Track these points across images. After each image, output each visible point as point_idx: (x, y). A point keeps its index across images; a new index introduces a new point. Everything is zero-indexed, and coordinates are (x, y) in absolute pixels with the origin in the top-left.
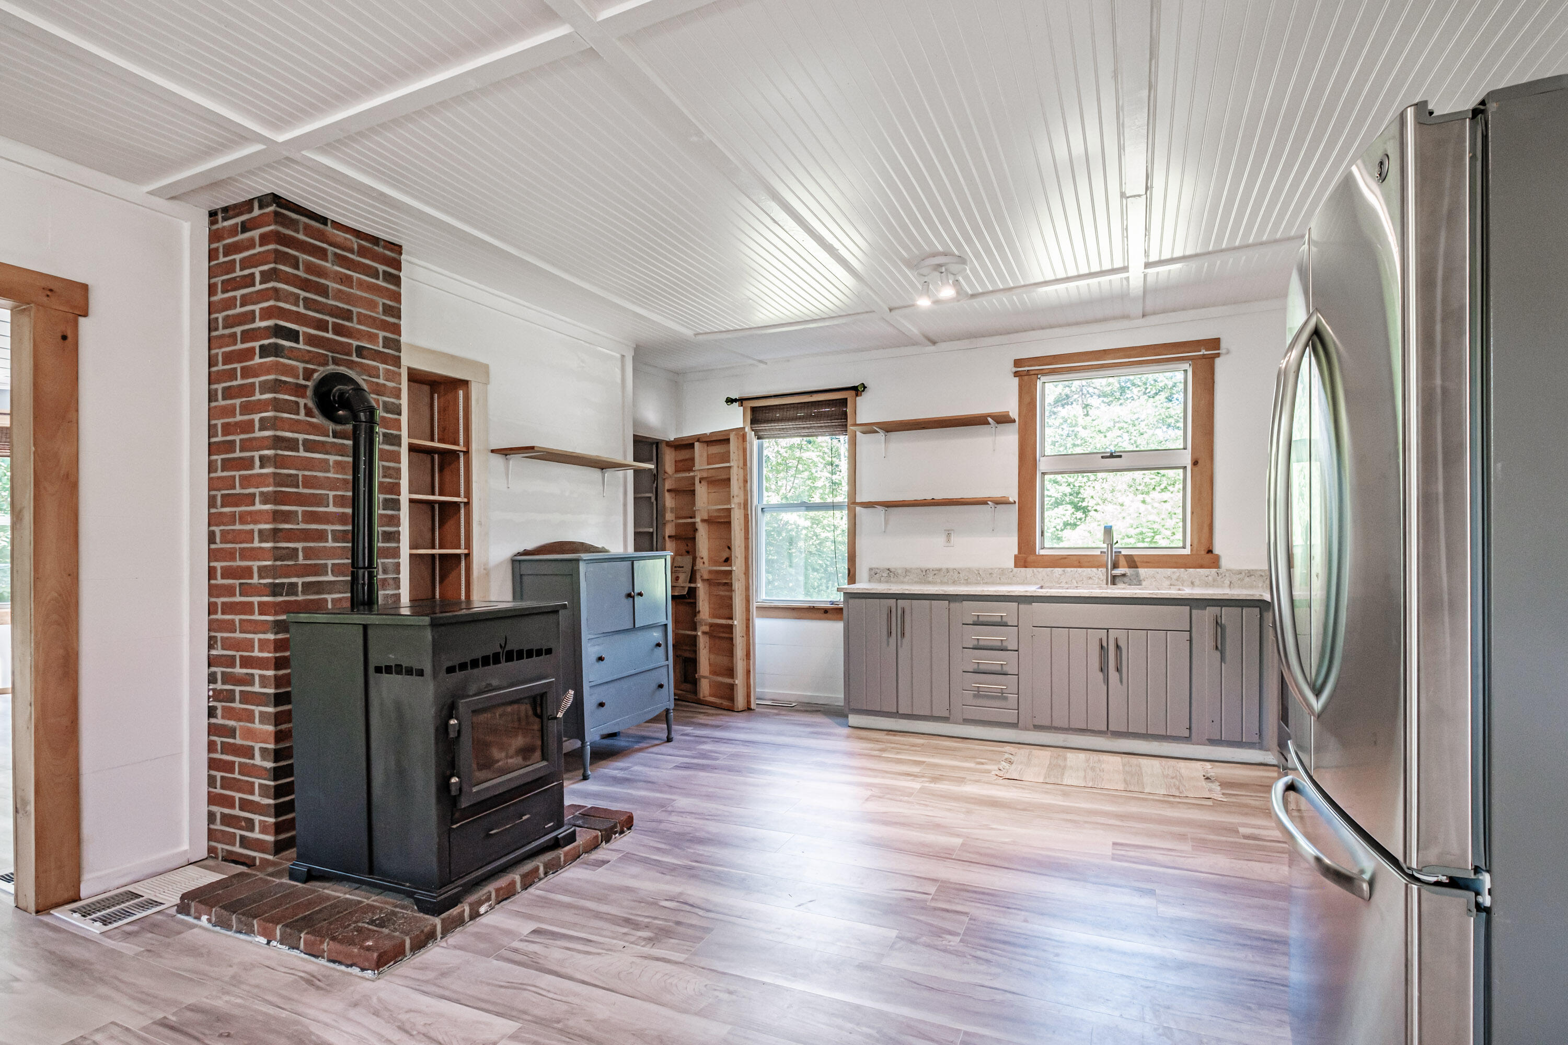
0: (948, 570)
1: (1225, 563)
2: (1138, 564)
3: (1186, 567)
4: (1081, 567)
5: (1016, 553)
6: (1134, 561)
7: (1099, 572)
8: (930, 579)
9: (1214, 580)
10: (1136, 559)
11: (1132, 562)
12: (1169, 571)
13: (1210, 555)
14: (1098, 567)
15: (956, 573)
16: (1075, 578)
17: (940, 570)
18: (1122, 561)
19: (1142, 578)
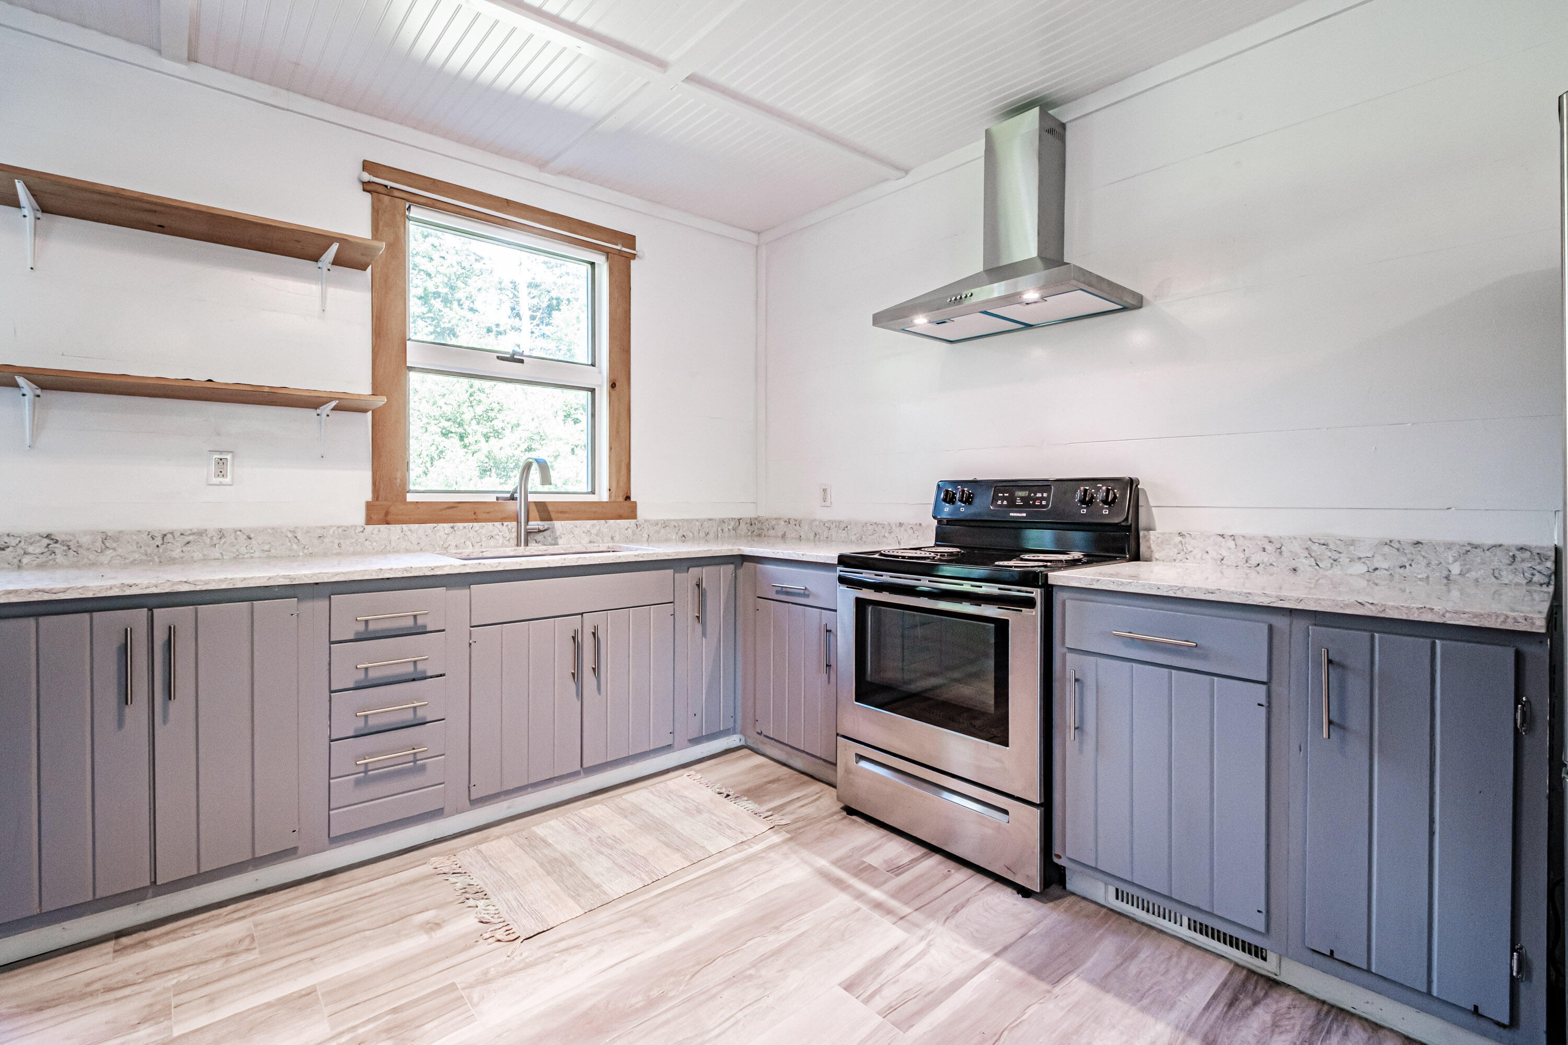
0: (222, 534)
1: (642, 512)
2: (553, 515)
3: (606, 517)
4: (476, 520)
5: (369, 497)
6: (548, 512)
7: (505, 528)
8: (176, 554)
9: (634, 533)
10: (550, 508)
11: (545, 511)
12: (589, 523)
13: (627, 503)
14: (503, 520)
15: (242, 538)
16: (469, 539)
17: (201, 533)
18: (534, 512)
19: (558, 534)
